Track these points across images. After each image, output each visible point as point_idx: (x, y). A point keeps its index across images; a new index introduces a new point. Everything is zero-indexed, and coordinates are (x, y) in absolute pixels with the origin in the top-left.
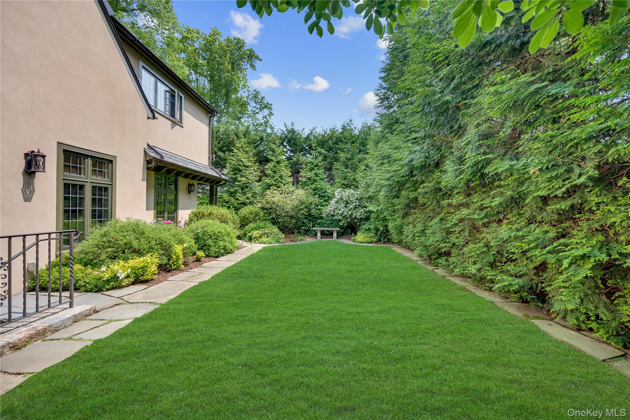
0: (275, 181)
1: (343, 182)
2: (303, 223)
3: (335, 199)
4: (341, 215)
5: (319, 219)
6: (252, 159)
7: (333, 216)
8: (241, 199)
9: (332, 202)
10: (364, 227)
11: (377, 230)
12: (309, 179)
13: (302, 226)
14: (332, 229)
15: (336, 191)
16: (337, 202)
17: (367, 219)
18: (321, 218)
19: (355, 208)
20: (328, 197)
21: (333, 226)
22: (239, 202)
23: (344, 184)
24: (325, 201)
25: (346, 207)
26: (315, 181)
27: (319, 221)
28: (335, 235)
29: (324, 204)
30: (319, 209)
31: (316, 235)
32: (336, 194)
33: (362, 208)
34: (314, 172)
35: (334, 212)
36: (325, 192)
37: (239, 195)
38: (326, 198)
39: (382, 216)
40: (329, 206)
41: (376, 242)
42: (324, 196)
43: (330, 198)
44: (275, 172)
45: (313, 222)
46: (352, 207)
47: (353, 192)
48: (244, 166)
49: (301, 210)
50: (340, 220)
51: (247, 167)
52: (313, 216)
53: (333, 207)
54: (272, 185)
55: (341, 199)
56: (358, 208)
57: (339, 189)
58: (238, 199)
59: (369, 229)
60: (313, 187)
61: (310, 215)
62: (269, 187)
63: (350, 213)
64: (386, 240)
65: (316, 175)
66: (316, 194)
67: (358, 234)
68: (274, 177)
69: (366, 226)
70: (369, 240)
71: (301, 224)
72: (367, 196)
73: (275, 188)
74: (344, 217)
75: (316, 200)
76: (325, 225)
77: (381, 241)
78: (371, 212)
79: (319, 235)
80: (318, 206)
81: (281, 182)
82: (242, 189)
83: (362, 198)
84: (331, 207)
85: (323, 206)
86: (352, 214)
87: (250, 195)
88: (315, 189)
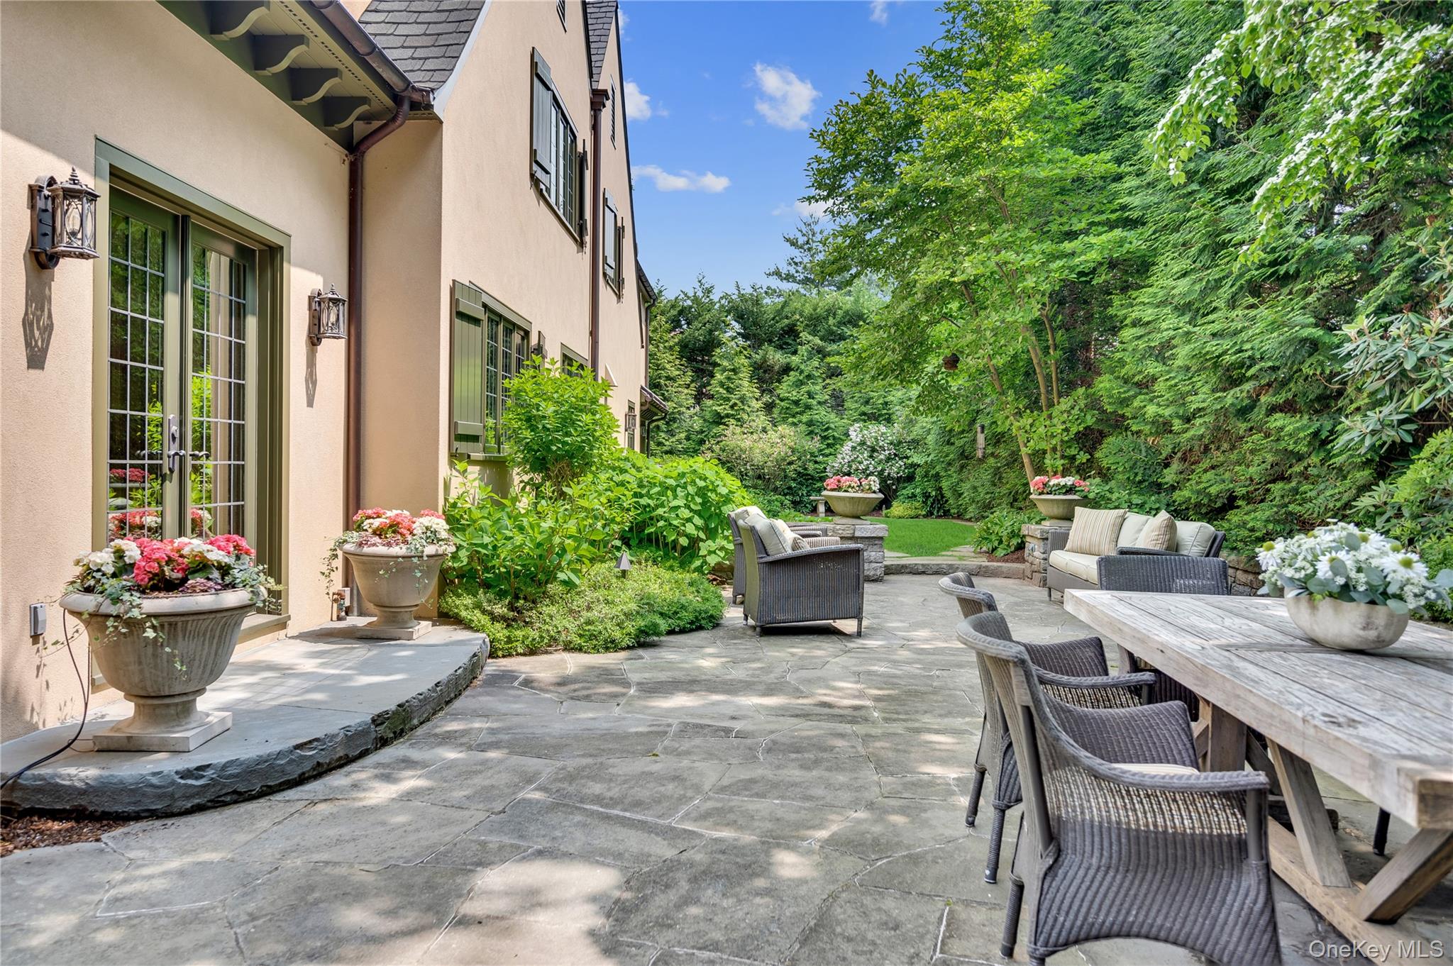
0: (732, 407)
1: (863, 409)
2: (790, 488)
3: (849, 443)
5: (818, 481)
6: (677, 362)
9: (844, 448)
10: (904, 492)
11: (926, 496)
12: (796, 403)
13: (789, 492)
15: (852, 428)
16: (854, 448)
17: (910, 478)
19: (888, 459)
20: (834, 438)
23: (864, 414)
24: (829, 446)
25: (871, 457)
26: (808, 407)
27: (819, 484)
29: (827, 451)
30: (820, 462)
31: (815, 510)
32: (853, 434)
33: (901, 459)
34: (805, 389)
35: (850, 466)
36: (829, 429)
37: (663, 435)
38: (833, 441)
39: (933, 472)
40: (840, 456)
41: (925, 516)
42: (827, 438)
43: (840, 441)
44: (729, 390)
45: (808, 486)
46: (882, 457)
47: (883, 429)
48: (668, 378)
49: (790, 463)
51: (673, 379)
52: (809, 475)
53: (847, 459)
54: (728, 416)
55: (863, 443)
56: (894, 459)
57: (856, 424)
59: (914, 496)
60: (805, 418)
61: (803, 474)
62: (719, 420)
63: (879, 468)
64: (941, 513)
65: (811, 395)
66: (812, 433)
67: (895, 504)
68: (729, 400)
69: (908, 491)
70: (913, 513)
71: (786, 491)
72: (909, 439)
73: (733, 421)
75: (815, 444)
77: (932, 514)
78: (916, 466)
79: (821, 508)
80: (817, 456)
81: (744, 411)
82: (667, 423)
83: (900, 442)
84: (843, 458)
85: (828, 456)
86: (883, 470)
87: (683, 435)
88: (810, 423)
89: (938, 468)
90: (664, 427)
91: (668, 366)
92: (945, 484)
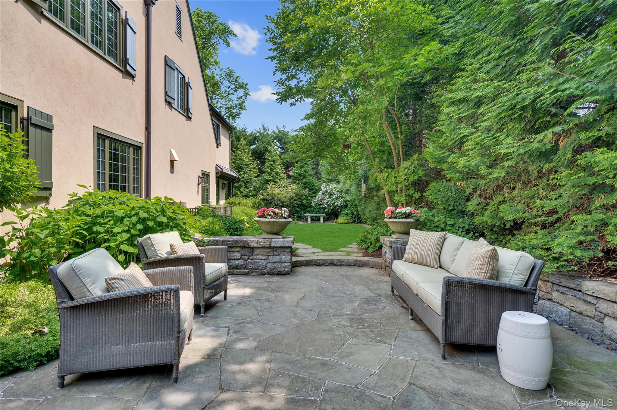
0: (272, 177)
1: (328, 177)
2: (296, 211)
3: (321, 192)
4: (327, 203)
5: (309, 208)
6: (251, 158)
7: (320, 205)
8: (245, 192)
9: (319, 194)
10: (343, 212)
11: (352, 214)
12: (300, 175)
13: (295, 213)
14: (320, 215)
15: (322, 185)
16: (323, 194)
17: (346, 206)
18: (311, 207)
19: (337, 198)
20: (316, 189)
21: (320, 213)
22: (244, 194)
23: (328, 179)
24: (313, 193)
25: (330, 197)
26: (305, 177)
27: (309, 209)
28: (322, 219)
29: (313, 195)
30: (309, 200)
31: (307, 220)
32: (322, 187)
33: (342, 198)
34: (304, 169)
35: (321, 201)
36: (313, 186)
37: (243, 189)
38: (315, 191)
39: (354, 204)
40: (317, 197)
41: (352, 223)
42: (312, 189)
43: (318, 191)
44: (271, 169)
45: (304, 210)
46: (334, 197)
47: (335, 186)
48: (245, 165)
49: (296, 200)
50: (325, 208)
51: (248, 165)
52: (304, 205)
53: (320, 198)
54: (271, 180)
55: (327, 191)
56: (339, 198)
57: (324, 184)
58: (242, 192)
59: (347, 214)
60: (303, 181)
61: (301, 205)
62: (267, 182)
63: (333, 202)
64: (359, 221)
65: (306, 172)
66: (306, 187)
67: (339, 217)
68: (271, 174)
69: (345, 212)
70: (346, 221)
71: (295, 212)
72: (345, 189)
73: (273, 183)
74: (328, 205)
75: (306, 192)
76: (314, 213)
77: (355, 222)
78: (347, 201)
79: (309, 219)
80: (308, 197)
81: (278, 178)
82: (245, 184)
83: (342, 191)
84: (318, 198)
85: (312, 197)
86: (334, 203)
87: (252, 189)
88: (305, 184)
89: (356, 202)
90: (243, 185)
91: (245, 159)
92: (359, 209)
